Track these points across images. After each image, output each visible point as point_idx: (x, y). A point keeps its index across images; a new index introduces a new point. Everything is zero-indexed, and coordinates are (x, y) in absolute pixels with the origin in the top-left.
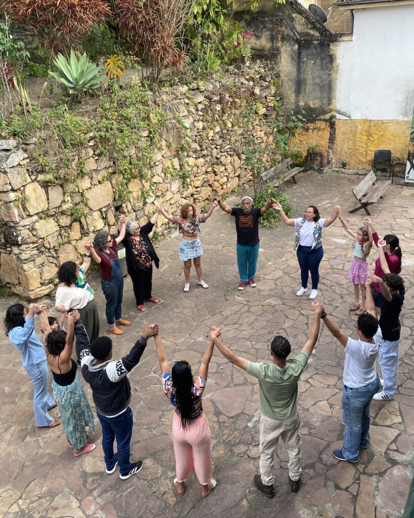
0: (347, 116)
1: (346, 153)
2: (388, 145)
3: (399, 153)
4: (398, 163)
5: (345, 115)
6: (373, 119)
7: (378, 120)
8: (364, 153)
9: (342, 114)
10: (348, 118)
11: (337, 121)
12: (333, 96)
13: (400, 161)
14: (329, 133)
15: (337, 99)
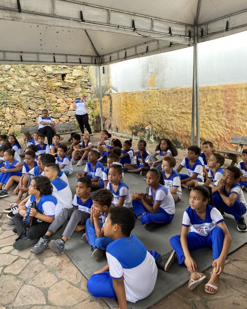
0: (116, 91)
1: (117, 120)
2: (136, 113)
3: (142, 119)
4: (142, 128)
5: (115, 90)
6: (128, 92)
7: (130, 93)
8: (125, 120)
9: (114, 89)
10: (117, 92)
11: (112, 95)
12: (110, 75)
13: (143, 126)
14: (109, 105)
15: (111, 78)
